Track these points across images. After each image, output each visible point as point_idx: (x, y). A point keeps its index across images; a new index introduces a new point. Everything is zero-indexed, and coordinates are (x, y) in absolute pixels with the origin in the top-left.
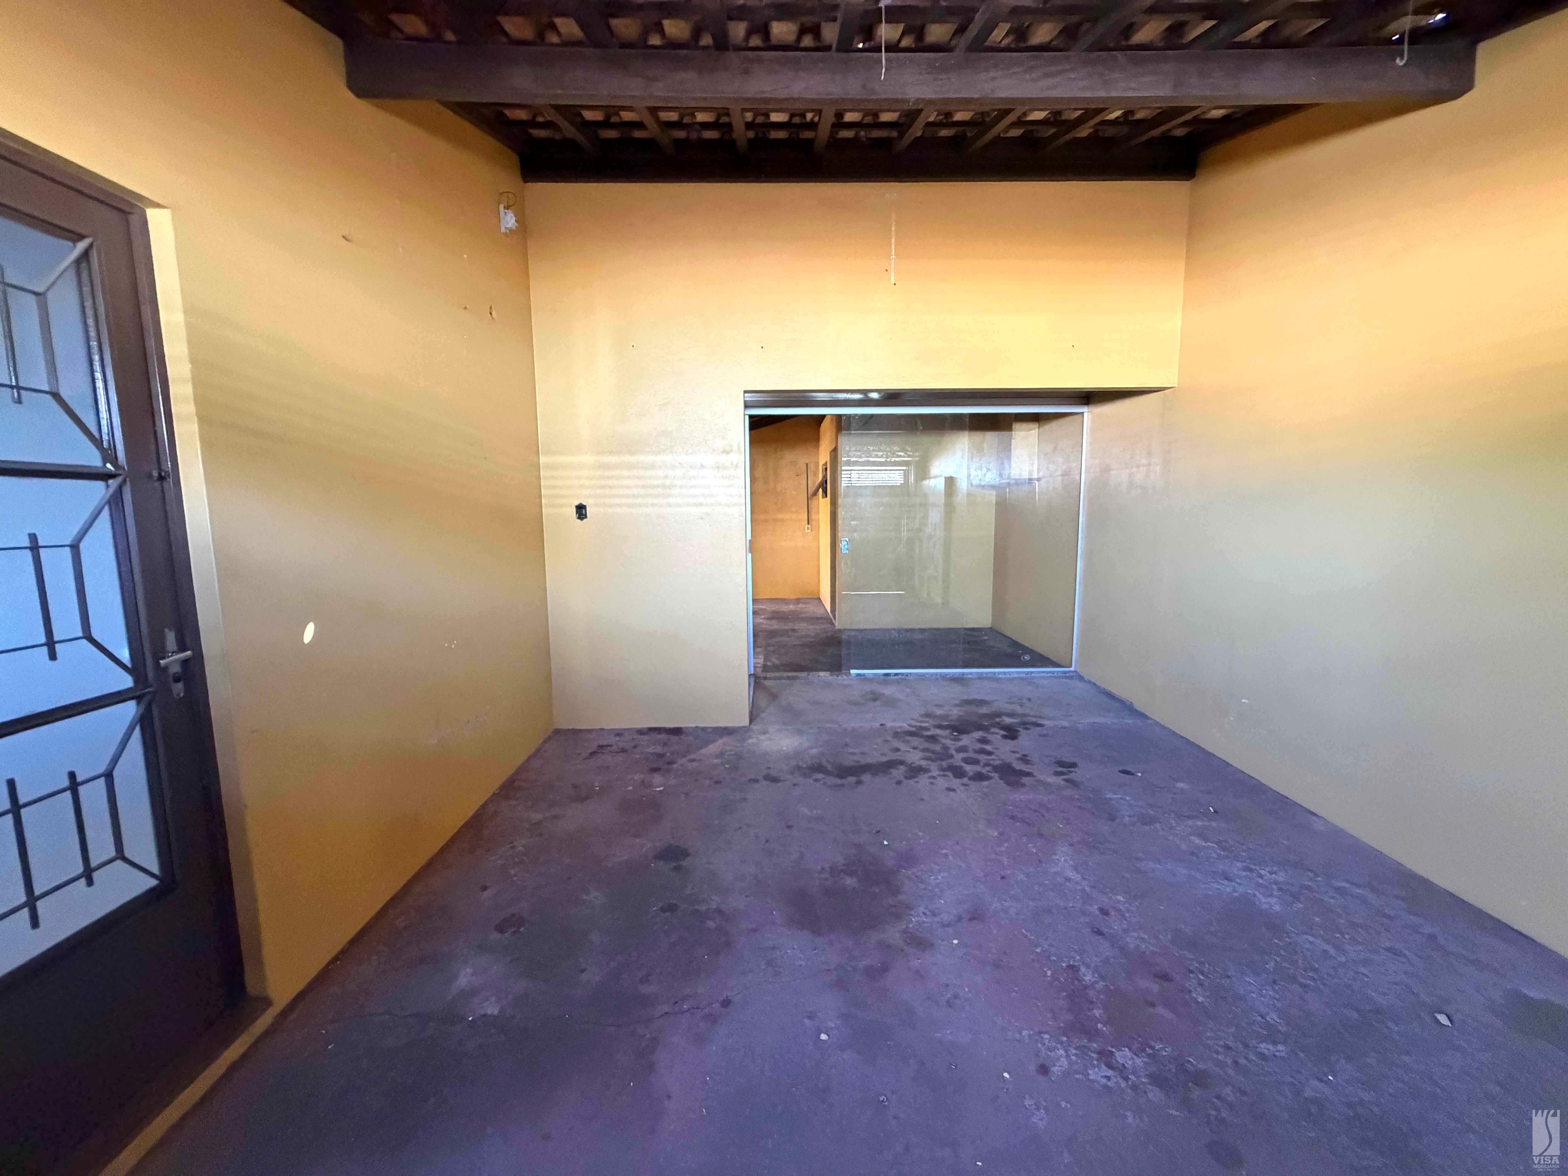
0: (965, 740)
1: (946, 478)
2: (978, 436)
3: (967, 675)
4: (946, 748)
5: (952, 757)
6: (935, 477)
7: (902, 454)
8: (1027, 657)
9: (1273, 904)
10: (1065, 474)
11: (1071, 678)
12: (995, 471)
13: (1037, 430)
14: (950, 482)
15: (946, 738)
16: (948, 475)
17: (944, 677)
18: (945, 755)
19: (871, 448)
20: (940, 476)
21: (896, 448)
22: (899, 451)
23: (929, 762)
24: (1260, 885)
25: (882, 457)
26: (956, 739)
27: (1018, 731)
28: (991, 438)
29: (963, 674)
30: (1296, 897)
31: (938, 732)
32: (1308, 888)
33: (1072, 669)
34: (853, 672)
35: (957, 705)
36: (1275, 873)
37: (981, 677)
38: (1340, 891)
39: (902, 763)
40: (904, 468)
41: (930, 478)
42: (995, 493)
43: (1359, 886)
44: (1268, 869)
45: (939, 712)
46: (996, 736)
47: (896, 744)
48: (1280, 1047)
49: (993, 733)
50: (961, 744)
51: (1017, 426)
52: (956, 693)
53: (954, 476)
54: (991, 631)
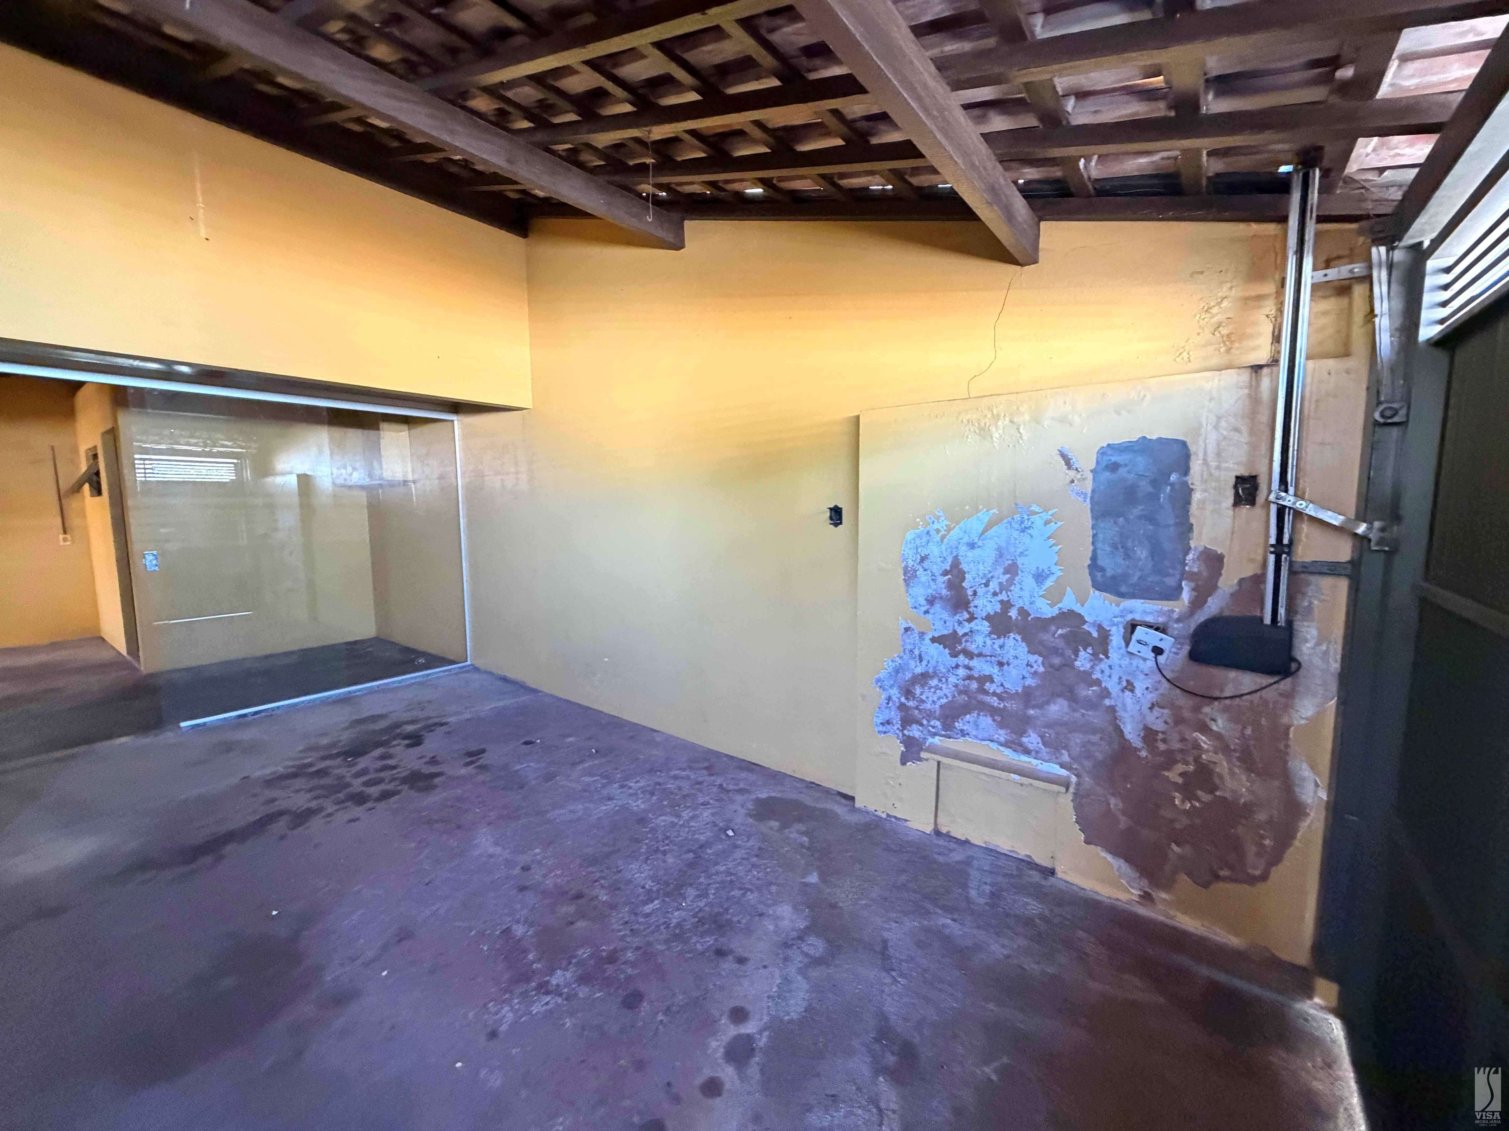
0: (363, 763)
1: (298, 476)
2: (338, 432)
3: (355, 692)
4: (341, 778)
5: (348, 785)
6: (283, 474)
7: (230, 444)
8: (422, 660)
9: (639, 805)
10: (441, 477)
11: (467, 672)
12: (362, 471)
13: (407, 432)
14: (304, 480)
15: (339, 767)
16: (301, 471)
17: (324, 702)
18: (342, 785)
19: (177, 432)
20: (291, 473)
21: (219, 436)
22: (222, 440)
23: (320, 801)
24: (631, 795)
25: (195, 445)
26: (351, 765)
27: (422, 735)
28: (354, 436)
29: (350, 692)
30: (652, 794)
31: (328, 763)
32: (659, 784)
33: (468, 663)
34: (183, 724)
35: (347, 728)
36: (638, 781)
37: (371, 691)
38: (675, 777)
39: (281, 813)
40: (235, 461)
41: (275, 474)
42: (365, 494)
43: (684, 770)
44: (634, 780)
45: (325, 741)
46: (398, 749)
47: (269, 794)
48: (656, 902)
49: (394, 746)
50: (359, 767)
51: (384, 426)
52: (342, 716)
53: (309, 473)
54: (378, 641)
